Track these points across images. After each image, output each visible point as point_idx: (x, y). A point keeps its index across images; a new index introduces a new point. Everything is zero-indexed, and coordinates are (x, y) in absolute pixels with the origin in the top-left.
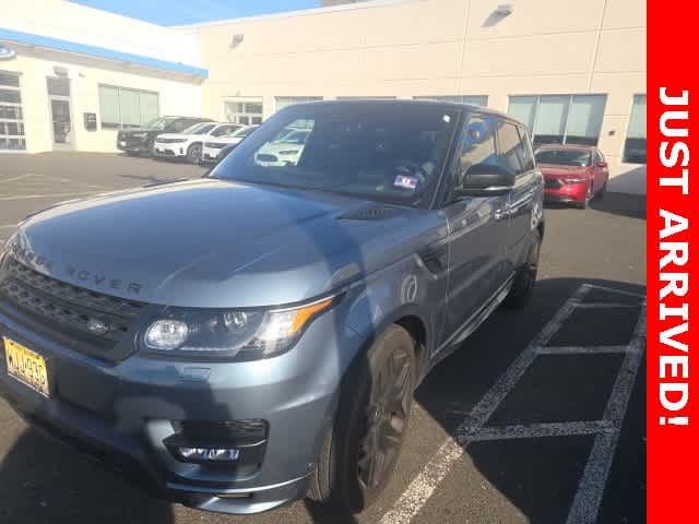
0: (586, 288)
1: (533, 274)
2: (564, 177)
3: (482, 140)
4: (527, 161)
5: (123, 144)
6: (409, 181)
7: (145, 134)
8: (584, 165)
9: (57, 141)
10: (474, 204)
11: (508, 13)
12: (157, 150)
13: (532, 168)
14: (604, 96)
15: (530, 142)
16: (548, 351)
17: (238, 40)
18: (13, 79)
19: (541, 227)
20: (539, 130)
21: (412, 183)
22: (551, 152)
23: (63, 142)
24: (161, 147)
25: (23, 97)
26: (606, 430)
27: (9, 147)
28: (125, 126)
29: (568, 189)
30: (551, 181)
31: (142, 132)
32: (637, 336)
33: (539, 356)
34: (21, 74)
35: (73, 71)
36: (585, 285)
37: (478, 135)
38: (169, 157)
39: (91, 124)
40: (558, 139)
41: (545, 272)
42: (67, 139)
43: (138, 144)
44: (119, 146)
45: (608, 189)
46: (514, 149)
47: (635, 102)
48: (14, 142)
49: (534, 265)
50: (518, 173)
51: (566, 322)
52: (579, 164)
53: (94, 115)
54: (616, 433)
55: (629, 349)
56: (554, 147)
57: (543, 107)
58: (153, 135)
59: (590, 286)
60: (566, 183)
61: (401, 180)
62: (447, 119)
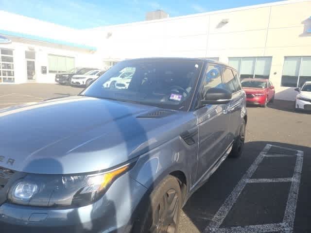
0: (268, 146)
1: (243, 140)
2: (254, 93)
3: (216, 77)
4: (237, 86)
5: (58, 79)
6: (177, 96)
7: (67, 76)
8: (264, 88)
9: (28, 79)
10: (212, 108)
11: (227, 22)
12: (73, 82)
13: (240, 89)
14: (271, 57)
15: (238, 78)
16: (252, 181)
17: (109, 35)
18: (10, 52)
19: (245, 117)
20: (243, 72)
21: (179, 98)
22: (248, 82)
23: (31, 79)
24: (75, 81)
25: (14, 60)
26: (286, 229)
27: (7, 81)
28: (59, 72)
29: (257, 98)
30: (249, 95)
31: (67, 75)
32: (296, 172)
33: (248, 184)
34: (14, 50)
35: (37, 48)
36: (268, 145)
37: (214, 74)
38: (77, 85)
39: (44, 71)
40: (251, 76)
41: (248, 138)
42: (34, 78)
43: (64, 80)
44: (56, 81)
45: (275, 98)
46: (231, 80)
47: (285, 60)
48: (10, 79)
49: (243, 136)
50: (234, 91)
51: (260, 165)
52: (261, 87)
53: (46, 67)
54: (291, 231)
55: (293, 180)
56: (249, 80)
57: (243, 63)
58: (71, 76)
59: (271, 145)
60: (256, 96)
61: (173, 96)
62: (197, 66)
